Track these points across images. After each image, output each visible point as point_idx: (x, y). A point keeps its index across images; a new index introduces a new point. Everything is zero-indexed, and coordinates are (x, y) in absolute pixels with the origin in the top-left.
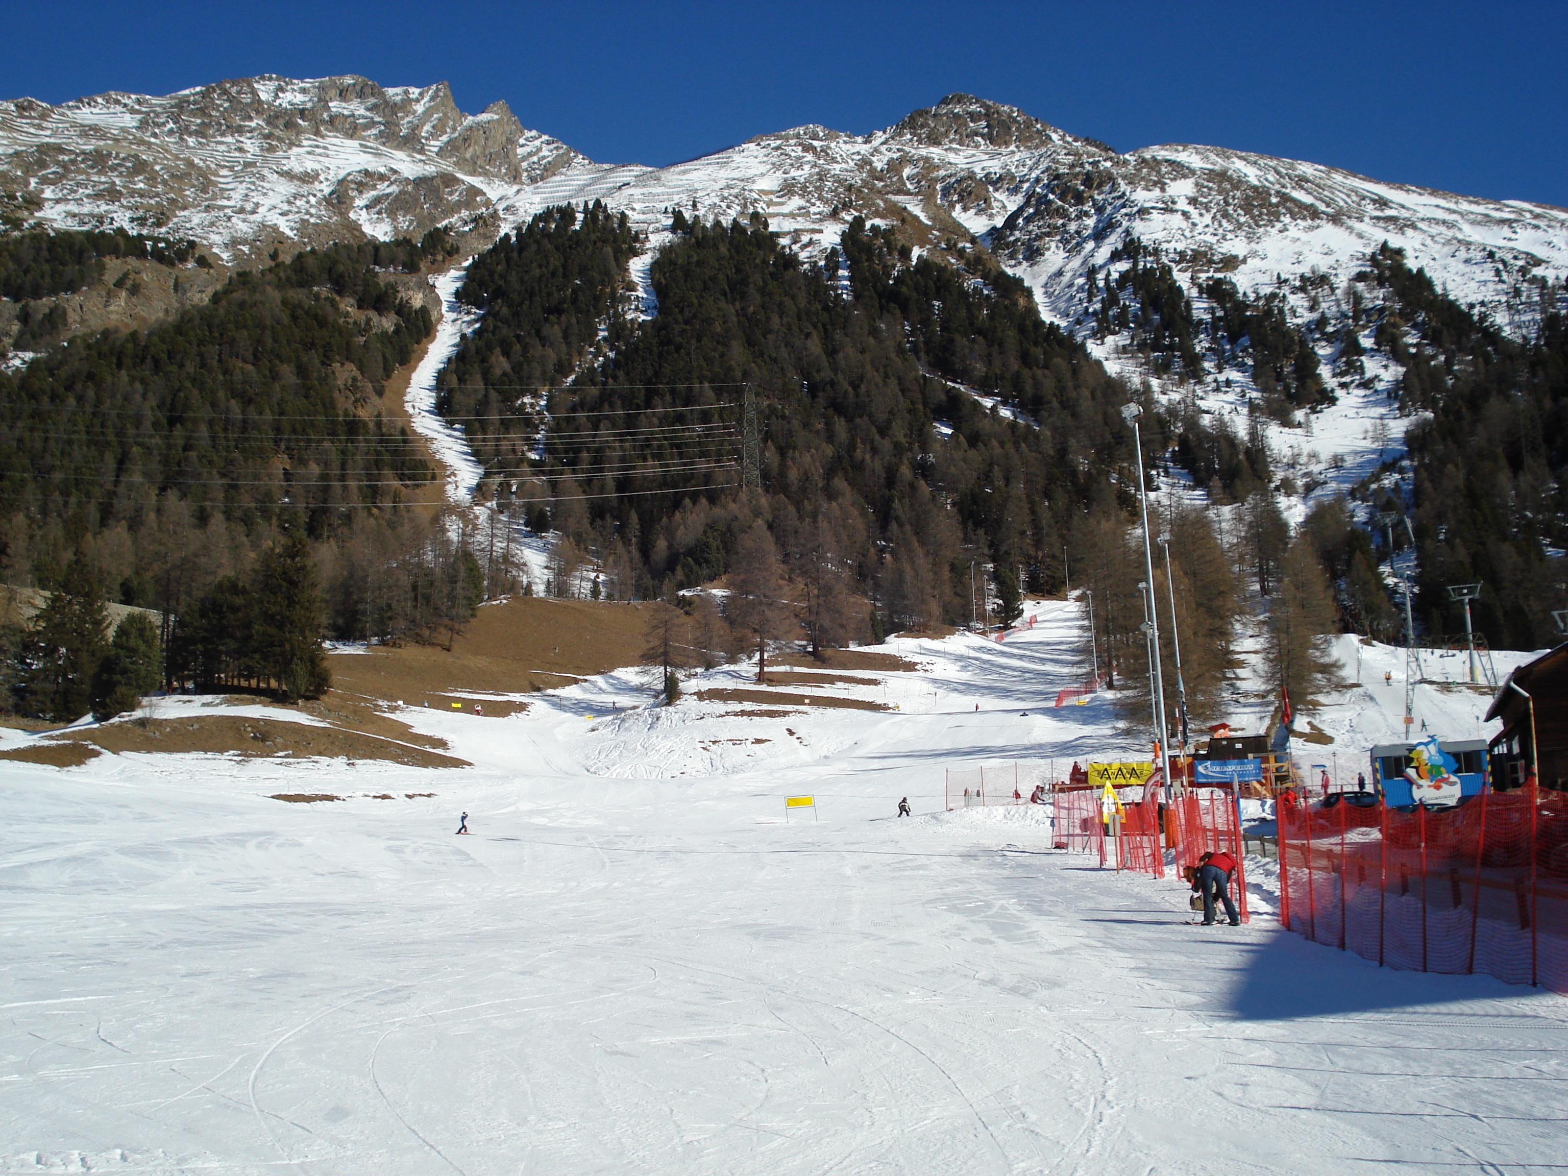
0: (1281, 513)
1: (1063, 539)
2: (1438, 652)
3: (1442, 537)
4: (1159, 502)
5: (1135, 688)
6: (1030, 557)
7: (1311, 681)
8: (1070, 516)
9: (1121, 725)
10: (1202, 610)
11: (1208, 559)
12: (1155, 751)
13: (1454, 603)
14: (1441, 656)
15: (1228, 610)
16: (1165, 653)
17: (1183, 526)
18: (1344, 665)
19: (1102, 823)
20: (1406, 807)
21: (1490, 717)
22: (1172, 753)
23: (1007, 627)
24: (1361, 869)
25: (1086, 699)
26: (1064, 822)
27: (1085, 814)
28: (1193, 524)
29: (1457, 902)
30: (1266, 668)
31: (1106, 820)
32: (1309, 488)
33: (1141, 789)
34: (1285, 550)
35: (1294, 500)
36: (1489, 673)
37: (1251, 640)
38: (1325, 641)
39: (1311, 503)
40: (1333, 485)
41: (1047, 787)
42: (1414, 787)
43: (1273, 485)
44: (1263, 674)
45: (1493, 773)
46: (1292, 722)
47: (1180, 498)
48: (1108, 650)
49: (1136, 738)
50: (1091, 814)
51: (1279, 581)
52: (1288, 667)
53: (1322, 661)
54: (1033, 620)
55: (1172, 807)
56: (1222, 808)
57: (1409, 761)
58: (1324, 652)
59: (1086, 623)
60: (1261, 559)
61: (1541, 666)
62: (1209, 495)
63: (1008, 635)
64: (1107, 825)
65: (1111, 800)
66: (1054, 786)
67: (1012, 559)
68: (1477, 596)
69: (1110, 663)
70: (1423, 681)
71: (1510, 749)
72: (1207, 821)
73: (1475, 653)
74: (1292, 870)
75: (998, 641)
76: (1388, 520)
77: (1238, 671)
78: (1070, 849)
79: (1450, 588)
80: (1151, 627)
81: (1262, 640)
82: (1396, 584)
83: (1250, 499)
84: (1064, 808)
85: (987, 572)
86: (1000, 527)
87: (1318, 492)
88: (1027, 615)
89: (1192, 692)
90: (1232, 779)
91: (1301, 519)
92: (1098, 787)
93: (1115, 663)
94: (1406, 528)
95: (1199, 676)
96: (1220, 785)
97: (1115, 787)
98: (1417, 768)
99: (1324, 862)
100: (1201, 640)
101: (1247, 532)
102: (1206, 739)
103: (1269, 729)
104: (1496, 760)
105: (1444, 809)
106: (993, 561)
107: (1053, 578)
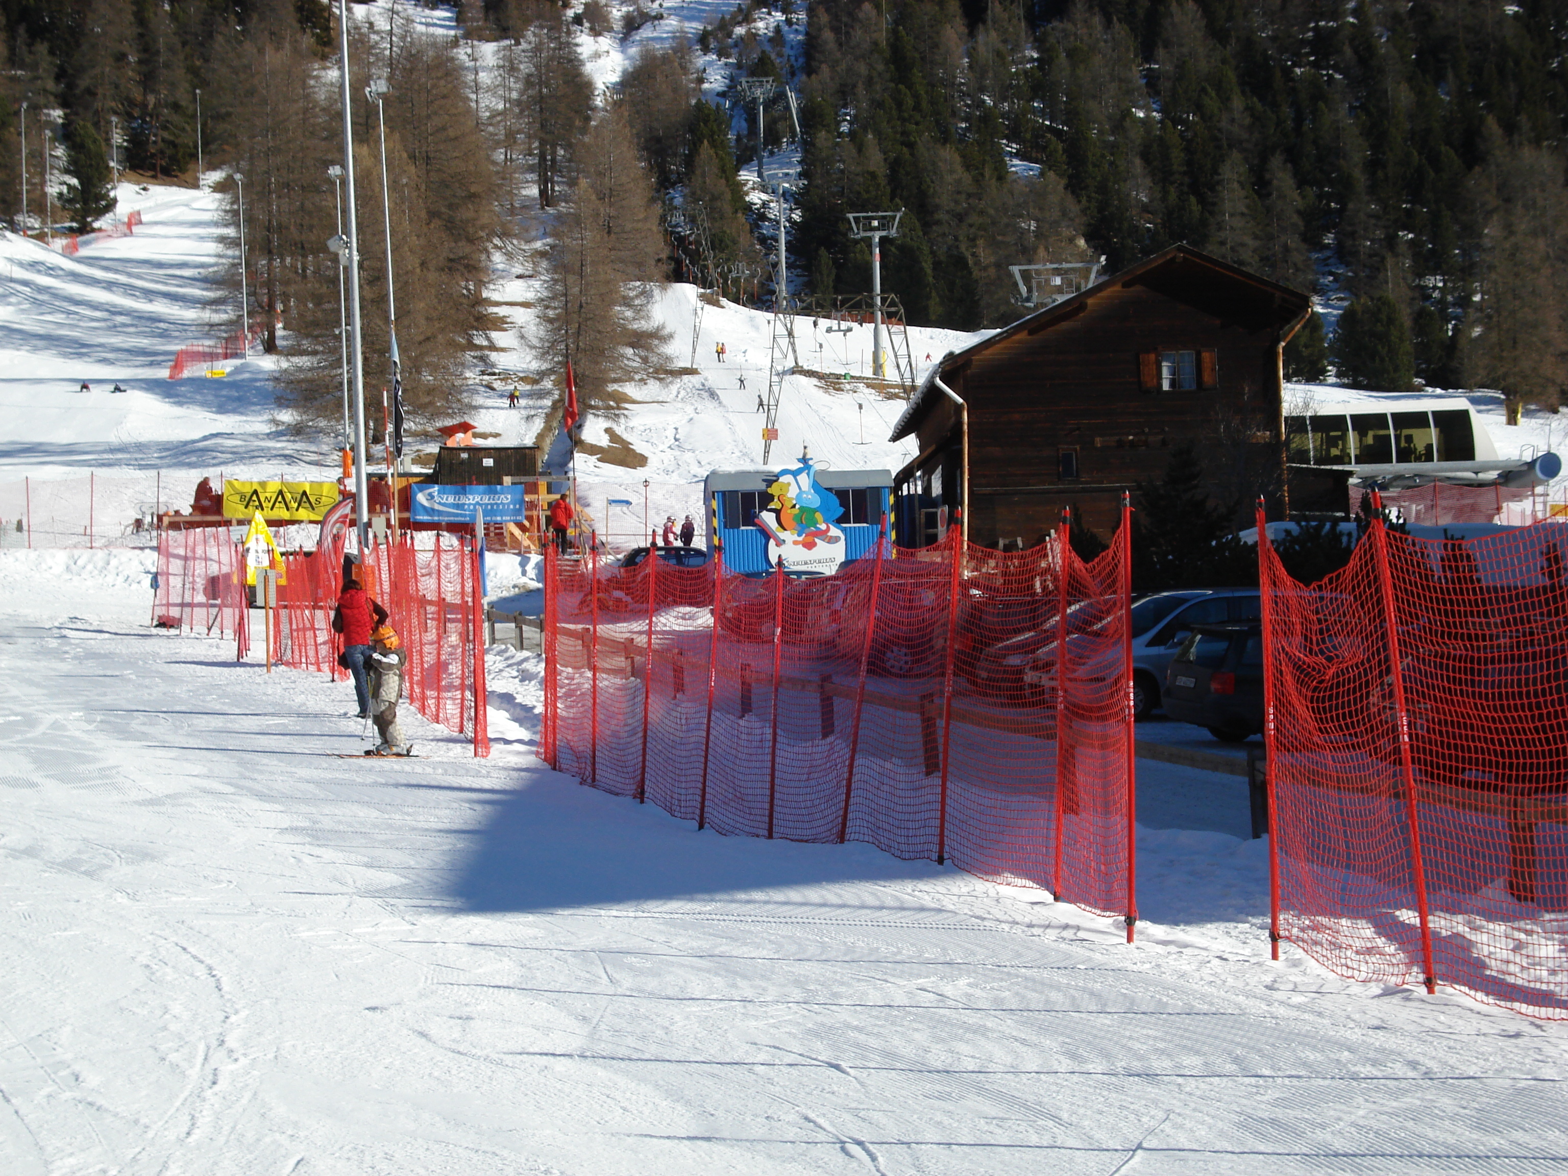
0: (582, 63)
1: (198, 78)
2: (824, 323)
3: (845, 128)
4: (371, 25)
5: (315, 353)
6: (132, 103)
7: (615, 359)
8: (210, 35)
9: (287, 416)
10: (436, 223)
11: (451, 133)
12: (345, 466)
13: (856, 242)
14: (829, 330)
15: (482, 228)
16: (369, 295)
17: (411, 71)
18: (671, 336)
19: (243, 585)
20: (758, 575)
21: (899, 435)
22: (372, 469)
23: (84, 229)
24: (678, 671)
25: (224, 368)
26: (176, 582)
27: (214, 569)
28: (429, 69)
29: (827, 729)
30: (542, 333)
31: (251, 579)
32: (632, 25)
33: (315, 530)
34: (584, 130)
35: (605, 42)
36: (903, 363)
37: (520, 282)
38: (643, 293)
39: (633, 51)
40: (672, 23)
41: (148, 519)
42: (772, 543)
43: (570, 13)
44: (535, 342)
45: (897, 525)
46: (580, 427)
47: (409, 20)
48: (269, 284)
49: (311, 440)
50: (225, 569)
51: (572, 183)
52: (578, 333)
53: (635, 326)
54: (134, 221)
55: (370, 561)
56: (455, 567)
57: (766, 499)
58: (640, 312)
59: (231, 232)
60: (543, 143)
61: (987, 353)
62: (459, 19)
63: (86, 243)
64: (253, 589)
65: (263, 546)
66: (160, 518)
67: (98, 105)
68: (893, 233)
69: (271, 306)
70: (797, 370)
71: (927, 488)
72: (427, 586)
73: (883, 328)
74: (565, 671)
75: (68, 252)
76: (758, 92)
77: (495, 335)
78: (185, 628)
79: (850, 216)
80: (347, 245)
81: (537, 284)
82: (765, 204)
83: (531, 35)
84: (177, 556)
85: (50, 124)
86: (78, 45)
87: (646, 32)
88: (122, 209)
89: (414, 366)
90: (474, 517)
91: (615, 78)
92: (240, 523)
93: (279, 307)
94: (788, 108)
95: (428, 339)
96: (453, 528)
97: (271, 523)
98: (778, 512)
99: (620, 661)
100: (432, 276)
101: (522, 93)
102: (433, 448)
103: (540, 437)
104: (903, 505)
105: (816, 580)
106: (64, 102)
107: (174, 145)
